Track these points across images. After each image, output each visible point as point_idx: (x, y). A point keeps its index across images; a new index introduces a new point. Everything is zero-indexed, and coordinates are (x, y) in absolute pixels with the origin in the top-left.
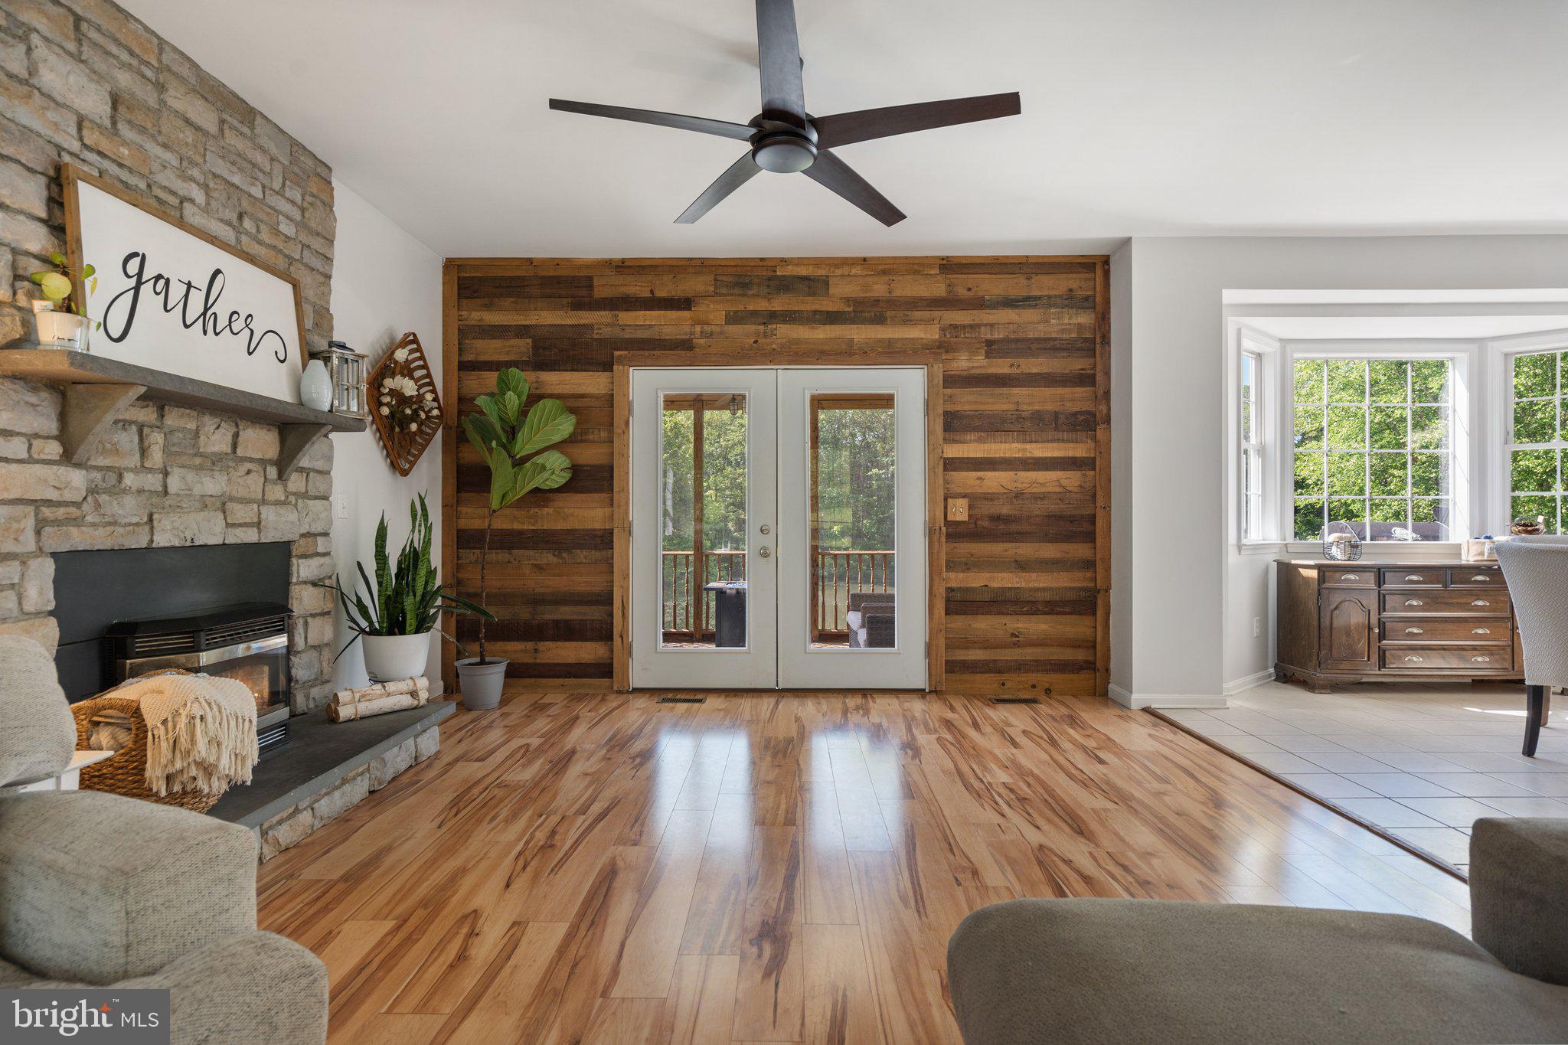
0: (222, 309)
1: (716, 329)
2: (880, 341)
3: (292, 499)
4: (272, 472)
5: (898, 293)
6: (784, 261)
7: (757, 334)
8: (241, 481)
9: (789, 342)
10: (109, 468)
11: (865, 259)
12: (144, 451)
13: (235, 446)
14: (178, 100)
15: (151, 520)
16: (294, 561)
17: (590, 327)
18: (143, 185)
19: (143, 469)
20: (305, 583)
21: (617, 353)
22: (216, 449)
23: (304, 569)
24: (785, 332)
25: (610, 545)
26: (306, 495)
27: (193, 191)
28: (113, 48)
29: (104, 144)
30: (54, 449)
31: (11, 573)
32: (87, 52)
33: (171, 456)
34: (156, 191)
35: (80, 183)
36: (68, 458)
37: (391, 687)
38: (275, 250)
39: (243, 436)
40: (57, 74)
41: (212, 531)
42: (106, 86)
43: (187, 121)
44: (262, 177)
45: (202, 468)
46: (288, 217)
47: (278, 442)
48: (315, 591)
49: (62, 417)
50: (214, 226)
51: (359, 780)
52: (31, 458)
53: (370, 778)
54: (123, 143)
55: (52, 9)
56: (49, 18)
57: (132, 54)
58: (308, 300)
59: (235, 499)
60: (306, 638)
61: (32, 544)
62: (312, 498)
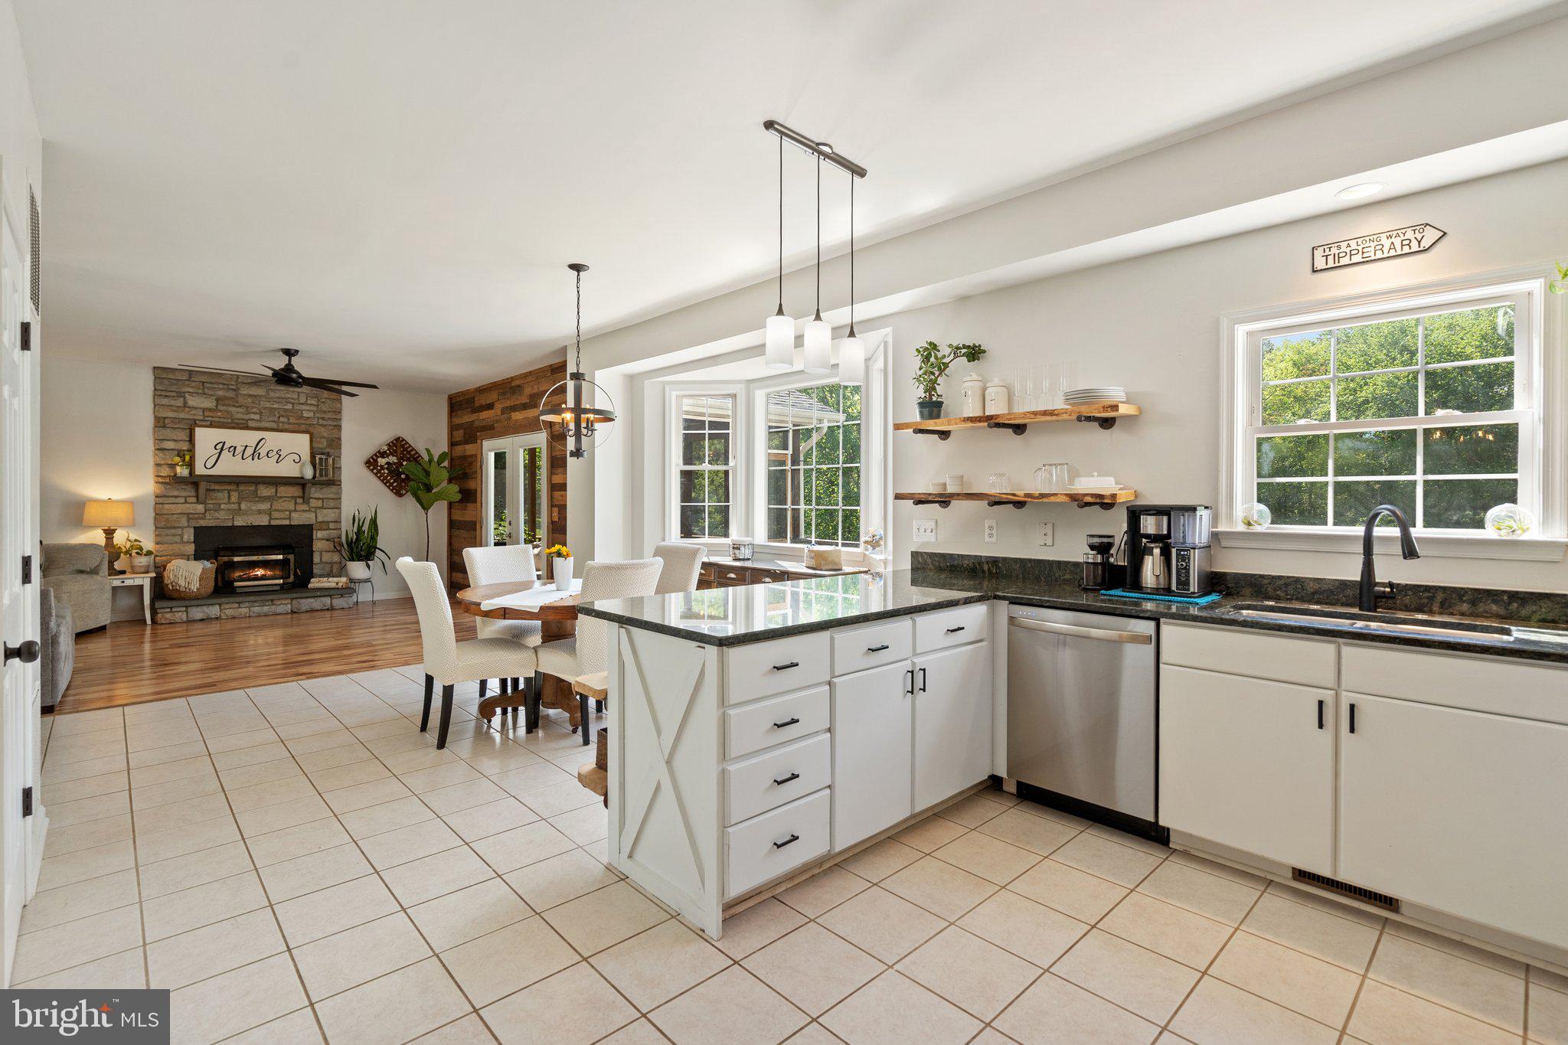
0: (263, 452)
1: (498, 418)
3: (313, 510)
4: (300, 500)
5: (541, 389)
6: (511, 378)
7: (507, 419)
8: (279, 504)
10: (216, 503)
12: (229, 498)
13: (276, 493)
14: (244, 391)
15: (233, 517)
16: (314, 531)
17: (475, 421)
18: (229, 421)
19: (229, 503)
20: (322, 539)
21: (478, 434)
22: (265, 495)
23: (318, 534)
24: (513, 416)
25: (475, 530)
26: (322, 508)
27: (253, 416)
28: (216, 386)
29: (211, 414)
30: (194, 500)
31: (179, 531)
32: (206, 391)
33: (241, 499)
34: (234, 421)
35: (196, 428)
36: (198, 502)
37: (331, 579)
38: (299, 424)
39: (279, 490)
40: (192, 401)
41: (263, 521)
42: (215, 398)
43: (250, 396)
44: (292, 401)
45: (258, 501)
46: (308, 410)
47: (301, 490)
48: (328, 542)
49: (197, 491)
50: (263, 424)
51: (282, 606)
52: (186, 502)
53: (292, 606)
54: (221, 411)
55: (194, 384)
56: (192, 387)
57: (224, 384)
58: (323, 437)
59: (276, 510)
60: (321, 558)
61: (186, 524)
62: (325, 509)
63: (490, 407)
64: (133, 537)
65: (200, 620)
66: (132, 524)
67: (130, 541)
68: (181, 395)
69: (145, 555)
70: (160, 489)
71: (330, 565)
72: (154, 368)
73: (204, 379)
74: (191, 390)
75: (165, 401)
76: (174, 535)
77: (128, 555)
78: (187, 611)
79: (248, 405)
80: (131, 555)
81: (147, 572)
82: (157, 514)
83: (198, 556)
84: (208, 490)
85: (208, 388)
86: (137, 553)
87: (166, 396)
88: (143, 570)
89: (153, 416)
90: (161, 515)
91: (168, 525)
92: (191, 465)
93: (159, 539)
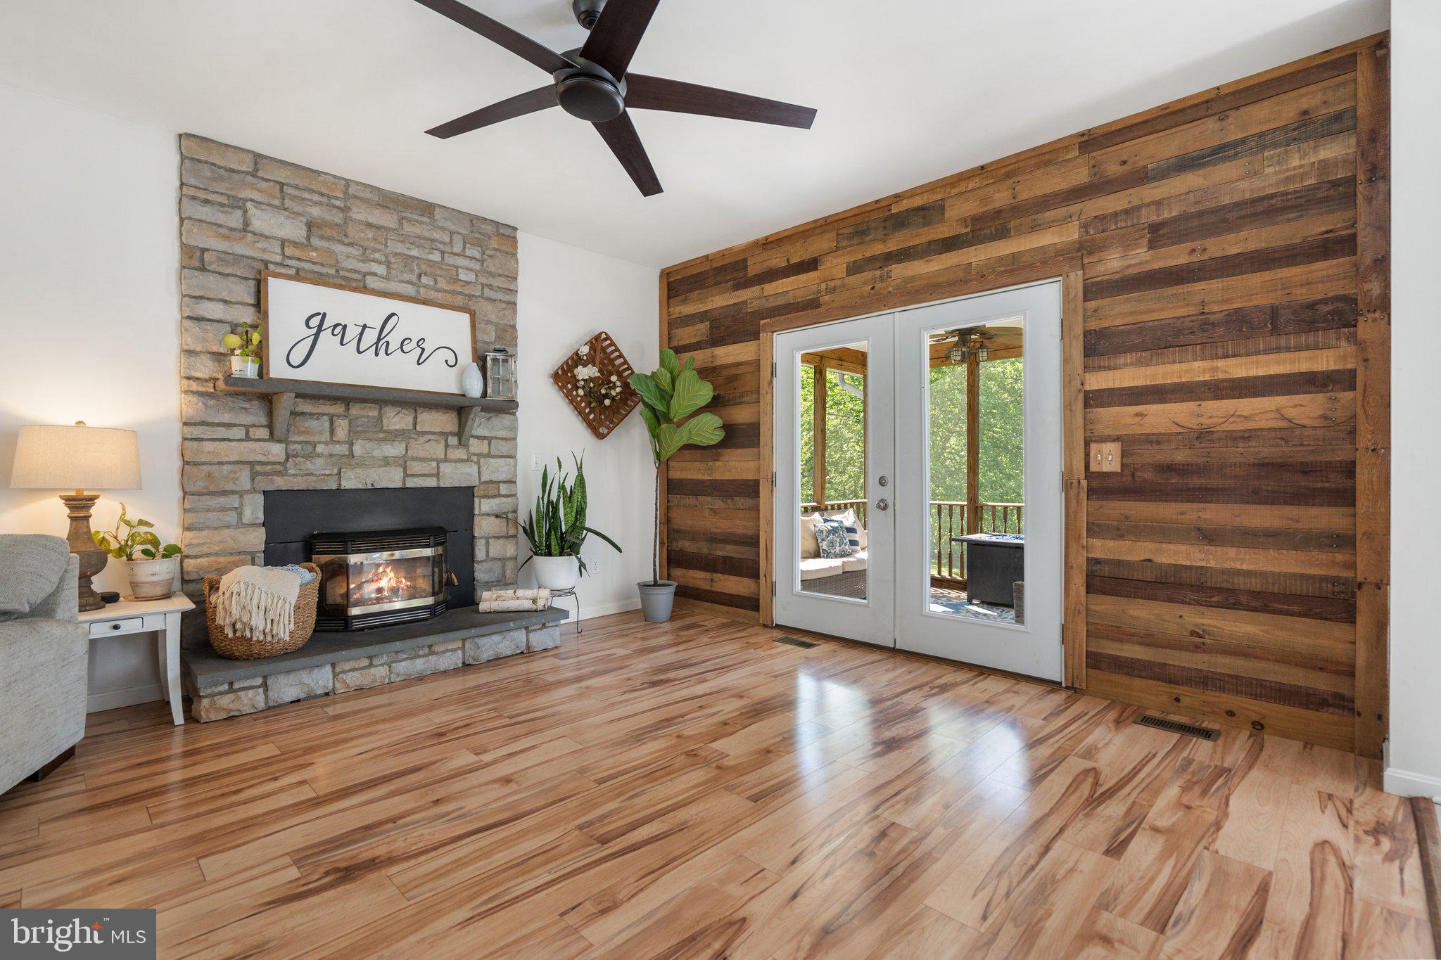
0: (394, 340)
1: (838, 283)
2: (1001, 258)
3: (475, 458)
4: (453, 441)
5: (1024, 195)
6: (898, 197)
7: (874, 280)
8: (419, 447)
9: (904, 281)
10: (306, 442)
11: (982, 168)
12: (332, 431)
13: (415, 424)
14: (359, 214)
15: (340, 472)
16: (476, 500)
17: (744, 303)
18: (332, 271)
19: (332, 441)
20: (488, 515)
21: (762, 322)
22: (397, 427)
23: (483, 505)
24: (899, 271)
25: (758, 494)
26: (489, 455)
27: (375, 267)
28: (307, 196)
29: (298, 253)
30: (263, 433)
31: (234, 501)
32: (288, 203)
33: (354, 433)
34: (342, 273)
35: (270, 279)
36: (272, 437)
37: (520, 593)
38: (453, 293)
39: (420, 417)
40: (263, 221)
41: (392, 479)
42: (304, 220)
43: (370, 225)
44: (441, 247)
45: (384, 440)
46: (467, 269)
47: (456, 421)
48: (497, 521)
49: (270, 414)
50: (393, 286)
51: (448, 654)
52: (248, 438)
53: (464, 655)
54: (316, 249)
55: (264, 185)
56: (260, 191)
57: (322, 195)
58: (489, 322)
59: (414, 459)
60: (487, 552)
61: (248, 486)
62: (493, 457)
63: (810, 265)
64: (134, 515)
65: (292, 702)
66: (135, 485)
67: (128, 523)
68: (237, 204)
69: (164, 556)
70: (194, 407)
71: (499, 564)
72: (180, 136)
73: (282, 175)
74: (256, 196)
75: (205, 213)
76: (223, 510)
77: (125, 558)
78: (265, 686)
79: (367, 244)
80: (130, 558)
81: (167, 596)
82: (186, 463)
83: (274, 557)
84: (293, 413)
85: (293, 198)
86: (145, 552)
87: (206, 202)
88: (159, 591)
89: (177, 244)
90: (196, 464)
91: (212, 488)
92: (261, 354)
93: (191, 518)
